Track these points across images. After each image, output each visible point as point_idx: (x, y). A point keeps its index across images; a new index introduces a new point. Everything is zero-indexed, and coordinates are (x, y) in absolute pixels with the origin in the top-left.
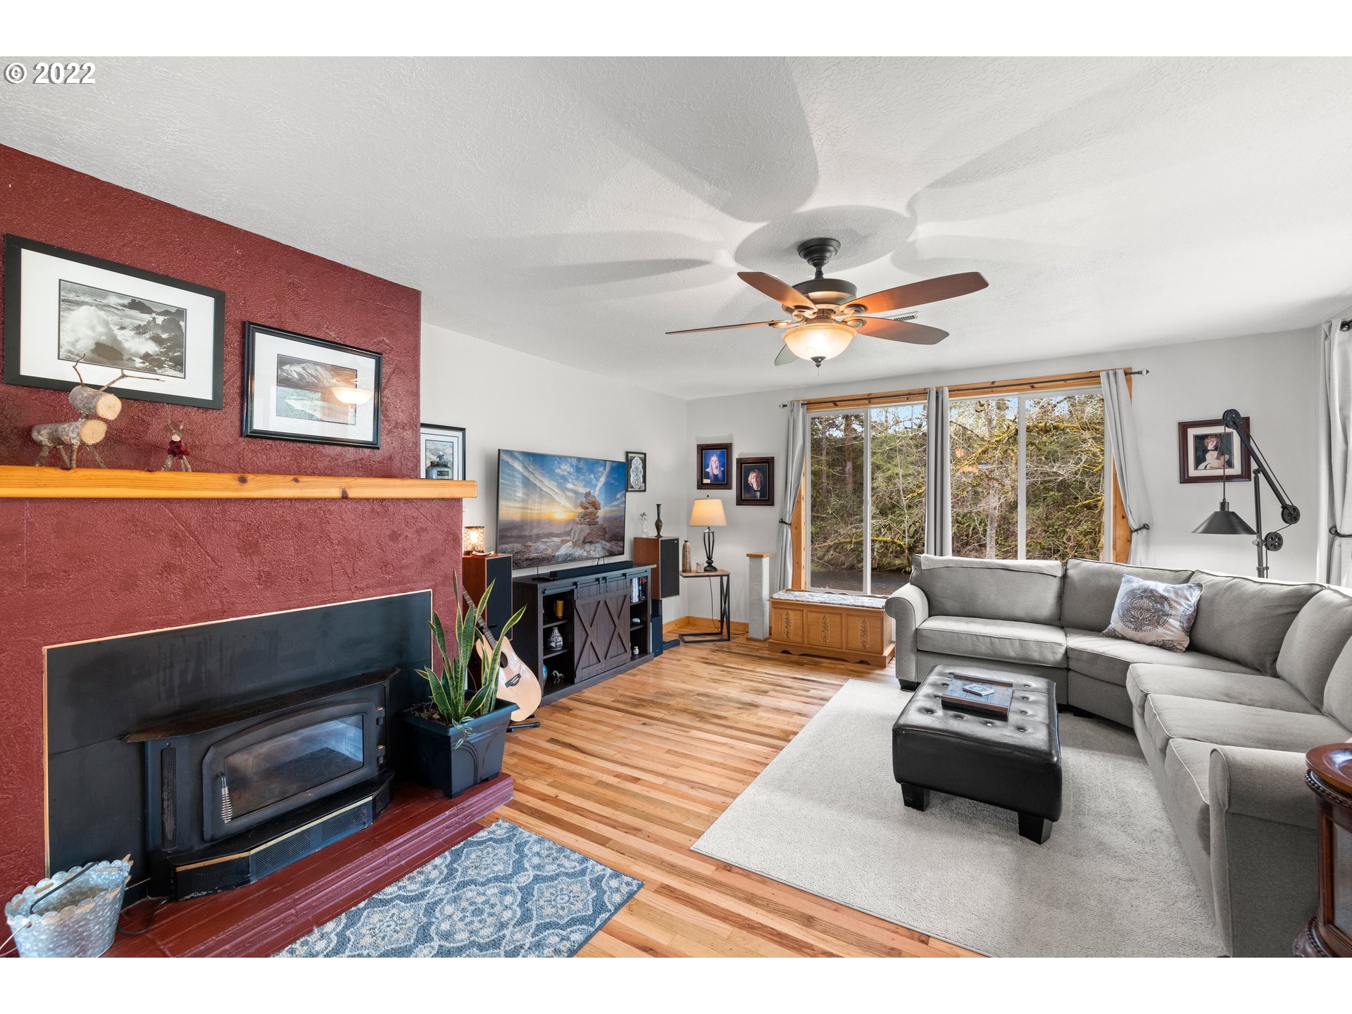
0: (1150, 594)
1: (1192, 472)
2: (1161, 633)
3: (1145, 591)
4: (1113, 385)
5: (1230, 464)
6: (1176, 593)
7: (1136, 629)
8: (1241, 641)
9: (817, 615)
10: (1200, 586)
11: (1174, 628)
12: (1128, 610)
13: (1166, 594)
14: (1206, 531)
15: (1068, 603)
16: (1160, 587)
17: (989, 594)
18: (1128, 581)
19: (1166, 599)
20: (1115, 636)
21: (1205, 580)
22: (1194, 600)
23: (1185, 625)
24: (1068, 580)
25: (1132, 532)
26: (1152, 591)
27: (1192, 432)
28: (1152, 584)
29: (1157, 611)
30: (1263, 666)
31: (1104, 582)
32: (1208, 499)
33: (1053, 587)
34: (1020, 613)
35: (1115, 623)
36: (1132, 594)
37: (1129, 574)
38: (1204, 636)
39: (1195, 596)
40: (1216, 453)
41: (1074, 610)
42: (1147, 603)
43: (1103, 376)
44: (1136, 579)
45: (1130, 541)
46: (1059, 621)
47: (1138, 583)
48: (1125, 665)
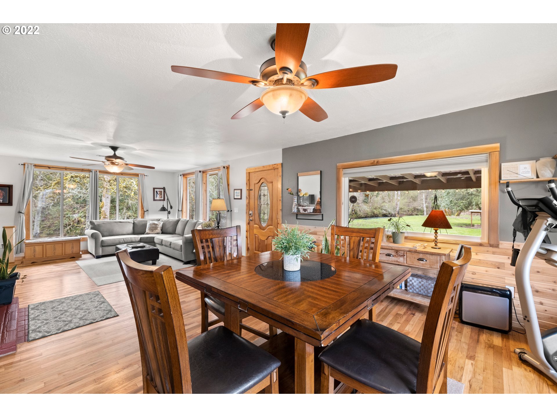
0: (154, 224)
1: (156, 199)
2: (157, 231)
3: (153, 223)
4: (142, 178)
5: (161, 197)
6: (159, 223)
7: (152, 231)
8: (170, 229)
9: (52, 245)
10: (163, 221)
11: (159, 230)
12: (150, 228)
13: (157, 223)
14: (161, 211)
15: (135, 229)
16: (156, 222)
17: (117, 229)
18: (149, 222)
19: (157, 224)
20: (148, 234)
21: (163, 220)
22: (162, 224)
23: (161, 229)
24: (135, 224)
25: (145, 212)
26: (154, 223)
27: (156, 190)
28: (154, 222)
29: (156, 227)
30: (174, 233)
31: (143, 223)
32: (160, 204)
33: (132, 225)
34: (125, 233)
35: (147, 230)
36: (151, 224)
37: (149, 220)
38: (164, 231)
39: (162, 223)
40: (159, 195)
41: (138, 230)
42: (154, 226)
43: (140, 175)
44: (151, 221)
45: (144, 214)
46: (134, 233)
47: (151, 222)
48: (154, 238)
